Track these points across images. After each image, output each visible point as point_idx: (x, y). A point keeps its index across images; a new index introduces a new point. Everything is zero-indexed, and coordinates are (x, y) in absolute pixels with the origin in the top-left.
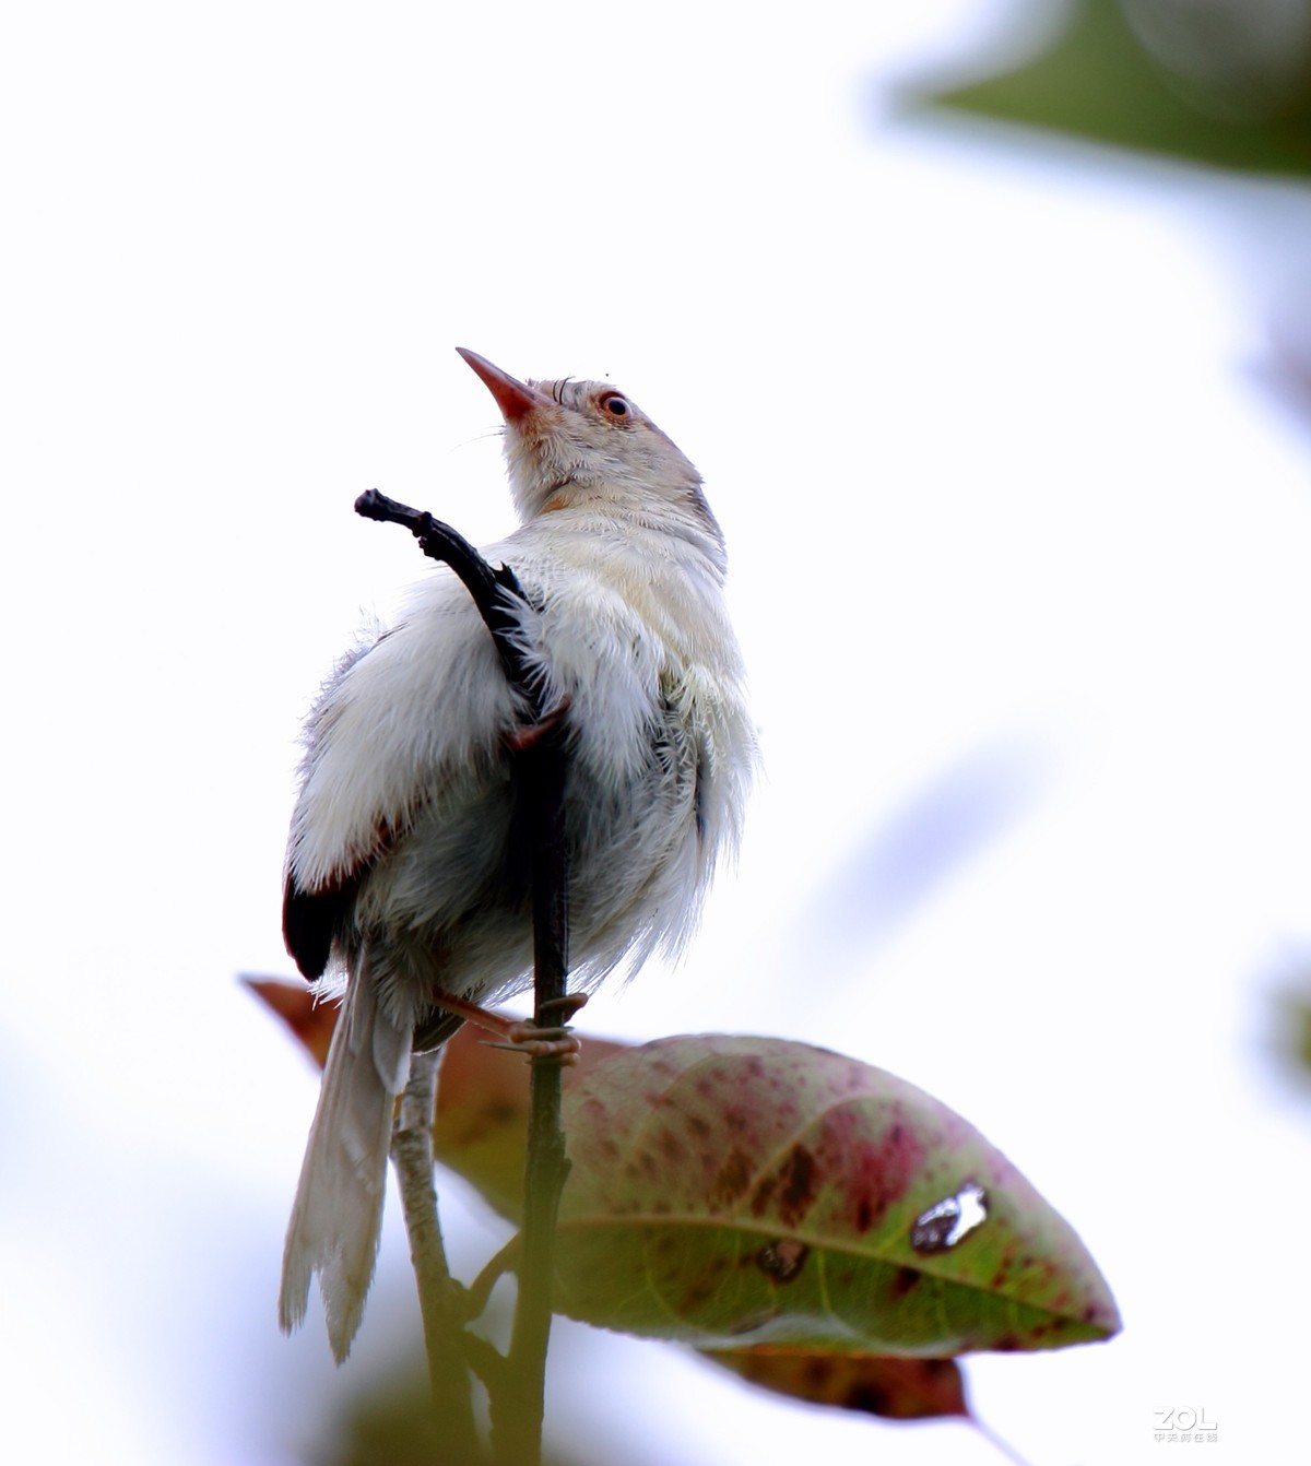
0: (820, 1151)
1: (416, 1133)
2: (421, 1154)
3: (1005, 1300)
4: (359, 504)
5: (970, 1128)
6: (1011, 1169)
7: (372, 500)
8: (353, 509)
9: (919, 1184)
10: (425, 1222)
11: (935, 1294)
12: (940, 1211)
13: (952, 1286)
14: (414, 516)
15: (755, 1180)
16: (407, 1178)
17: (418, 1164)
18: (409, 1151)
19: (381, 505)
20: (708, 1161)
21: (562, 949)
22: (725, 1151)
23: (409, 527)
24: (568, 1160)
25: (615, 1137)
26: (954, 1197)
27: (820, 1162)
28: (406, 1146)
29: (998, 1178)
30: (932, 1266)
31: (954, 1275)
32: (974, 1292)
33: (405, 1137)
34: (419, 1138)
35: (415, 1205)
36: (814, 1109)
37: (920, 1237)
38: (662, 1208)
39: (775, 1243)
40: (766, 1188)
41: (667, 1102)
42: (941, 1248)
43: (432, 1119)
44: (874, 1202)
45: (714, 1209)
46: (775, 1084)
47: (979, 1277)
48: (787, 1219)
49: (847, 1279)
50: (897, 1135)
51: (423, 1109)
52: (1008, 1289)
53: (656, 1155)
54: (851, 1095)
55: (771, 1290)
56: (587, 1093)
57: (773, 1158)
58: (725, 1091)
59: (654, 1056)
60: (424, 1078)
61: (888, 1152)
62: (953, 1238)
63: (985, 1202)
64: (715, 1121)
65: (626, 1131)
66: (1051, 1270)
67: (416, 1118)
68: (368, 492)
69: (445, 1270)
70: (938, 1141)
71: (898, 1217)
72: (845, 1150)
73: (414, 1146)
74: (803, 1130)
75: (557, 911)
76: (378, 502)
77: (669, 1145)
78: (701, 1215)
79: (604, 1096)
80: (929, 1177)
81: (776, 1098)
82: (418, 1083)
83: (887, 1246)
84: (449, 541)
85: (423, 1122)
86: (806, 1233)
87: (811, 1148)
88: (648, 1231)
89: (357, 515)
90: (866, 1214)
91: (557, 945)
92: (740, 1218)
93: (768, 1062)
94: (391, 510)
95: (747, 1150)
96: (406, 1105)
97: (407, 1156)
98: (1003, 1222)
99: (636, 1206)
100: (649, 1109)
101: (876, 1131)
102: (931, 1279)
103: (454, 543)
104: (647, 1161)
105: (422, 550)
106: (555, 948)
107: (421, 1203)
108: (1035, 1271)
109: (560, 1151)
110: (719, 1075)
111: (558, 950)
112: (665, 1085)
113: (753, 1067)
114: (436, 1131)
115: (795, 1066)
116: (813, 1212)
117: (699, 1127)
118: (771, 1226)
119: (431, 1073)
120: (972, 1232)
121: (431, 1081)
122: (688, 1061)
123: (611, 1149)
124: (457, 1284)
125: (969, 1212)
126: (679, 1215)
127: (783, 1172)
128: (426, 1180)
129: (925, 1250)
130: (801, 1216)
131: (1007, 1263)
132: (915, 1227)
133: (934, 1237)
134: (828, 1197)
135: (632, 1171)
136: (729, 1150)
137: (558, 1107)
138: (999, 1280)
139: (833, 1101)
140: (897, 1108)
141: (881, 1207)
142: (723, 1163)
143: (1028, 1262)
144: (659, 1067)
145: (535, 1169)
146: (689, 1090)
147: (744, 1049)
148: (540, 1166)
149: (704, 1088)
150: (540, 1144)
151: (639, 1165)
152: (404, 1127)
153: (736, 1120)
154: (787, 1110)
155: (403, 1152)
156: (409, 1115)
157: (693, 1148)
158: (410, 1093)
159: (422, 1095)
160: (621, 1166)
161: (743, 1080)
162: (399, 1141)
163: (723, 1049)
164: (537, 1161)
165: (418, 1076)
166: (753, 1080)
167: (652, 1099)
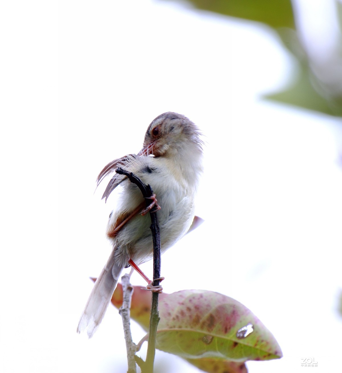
0: (216, 316)
1: (126, 310)
2: (127, 314)
3: (257, 349)
4: (117, 171)
5: (250, 311)
6: (258, 320)
7: (119, 170)
9: (238, 323)
10: (128, 330)
11: (242, 348)
12: (243, 329)
13: (245, 346)
14: (128, 174)
15: (201, 321)
16: (124, 319)
17: (126, 317)
18: (124, 314)
19: (122, 171)
20: (190, 317)
21: (159, 270)
22: (194, 314)
25: (170, 311)
26: (246, 326)
27: (216, 318)
28: (124, 313)
29: (256, 322)
30: (241, 342)
31: (246, 343)
32: (250, 347)
33: (124, 310)
34: (127, 311)
35: (125, 326)
36: (214, 306)
37: (238, 335)
38: (180, 327)
39: (206, 336)
40: (204, 323)
41: (183, 304)
42: (243, 337)
43: (130, 307)
44: (228, 327)
45: (192, 328)
46: (206, 300)
47: (251, 344)
48: (209, 331)
49: (222, 344)
50: (234, 312)
51: (127, 304)
52: (258, 347)
53: (180, 316)
54: (224, 303)
55: (205, 346)
56: (164, 302)
57: (205, 317)
58: (195, 302)
59: (180, 294)
60: (128, 297)
61: (232, 316)
62: (246, 335)
63: (253, 327)
64: (192, 308)
65: (173, 310)
66: (267, 343)
67: (126, 306)
69: (132, 341)
70: (243, 313)
71: (234, 330)
72: (222, 315)
73: (125, 312)
74: (212, 310)
75: (158, 262)
77: (182, 313)
78: (189, 329)
79: (169, 302)
80: (241, 322)
81: (206, 303)
83: (231, 337)
85: (128, 307)
86: (213, 334)
87: (214, 314)
88: (177, 332)
90: (226, 330)
91: (158, 270)
92: (197, 330)
93: (205, 295)
94: (124, 172)
95: (199, 315)
96: (124, 303)
97: (124, 315)
98: (257, 332)
99: (174, 327)
100: (178, 305)
101: (229, 311)
102: (241, 344)
103: (137, 179)
104: (177, 317)
107: (127, 325)
108: (264, 343)
109: (158, 316)
110: (194, 298)
112: (182, 300)
113: (201, 296)
114: (131, 309)
115: (211, 296)
116: (215, 329)
117: (189, 309)
118: (205, 332)
119: (130, 296)
120: (250, 334)
121: (130, 298)
122: (187, 295)
123: (169, 314)
124: (134, 344)
125: (249, 330)
126: (184, 329)
127: (207, 320)
128: (128, 320)
129: (239, 338)
130: (212, 330)
131: (258, 341)
132: (237, 333)
133: (241, 335)
134: (218, 326)
135: (174, 319)
137: (157, 306)
138: (256, 345)
139: (219, 304)
140: (234, 306)
141: (230, 328)
142: (194, 317)
143: (262, 341)
144: (181, 296)
145: (152, 319)
146: (187, 301)
147: (199, 292)
148: (153, 319)
149: (190, 301)
150: (153, 314)
151: (175, 318)
152: (123, 308)
153: (197, 308)
154: (208, 306)
155: (123, 314)
156: (125, 306)
157: (187, 314)
158: (125, 301)
159: (128, 301)
160: (171, 318)
161: (199, 299)
162: (122, 311)
163: (195, 292)
164: (152, 318)
165: (127, 297)
166: (201, 299)
167: (179, 303)
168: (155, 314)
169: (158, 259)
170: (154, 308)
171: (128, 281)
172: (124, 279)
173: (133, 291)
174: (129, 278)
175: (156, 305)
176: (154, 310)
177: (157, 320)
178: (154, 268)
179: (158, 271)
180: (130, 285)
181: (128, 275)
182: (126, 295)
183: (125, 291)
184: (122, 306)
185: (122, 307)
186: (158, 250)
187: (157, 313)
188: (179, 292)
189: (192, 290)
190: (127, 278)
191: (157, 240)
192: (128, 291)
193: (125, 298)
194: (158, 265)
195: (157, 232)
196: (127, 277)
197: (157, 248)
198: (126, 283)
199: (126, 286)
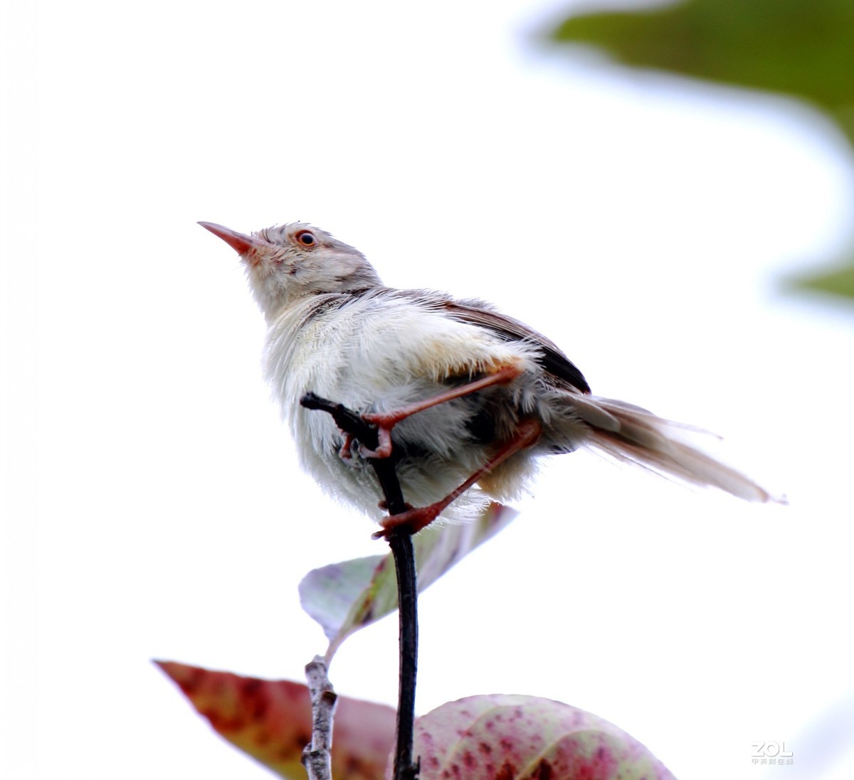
0: (556, 763)
1: (321, 753)
2: (324, 766)
5: (644, 748)
7: (309, 398)
14: (333, 406)
15: (517, 778)
17: (322, 771)
18: (317, 764)
19: (316, 401)
20: (490, 768)
22: (499, 763)
25: (437, 755)
27: (556, 769)
28: (315, 761)
29: (659, 778)
33: (315, 754)
34: (323, 756)
36: (553, 739)
41: (469, 734)
43: (330, 745)
46: (530, 723)
50: (601, 754)
51: (324, 738)
53: (462, 765)
54: (575, 730)
56: (422, 730)
57: (528, 767)
58: (502, 728)
59: (462, 707)
60: (326, 720)
61: (596, 764)
64: (495, 745)
65: (444, 751)
67: (321, 744)
70: (625, 756)
72: (570, 762)
73: (320, 760)
74: (546, 751)
76: (313, 399)
77: (469, 759)
79: (433, 732)
80: (619, 777)
81: (530, 731)
82: (322, 723)
84: (353, 420)
85: (325, 747)
87: (550, 761)
91: (412, 654)
93: (526, 710)
94: (321, 404)
95: (513, 762)
96: (315, 736)
97: (316, 766)
100: (458, 738)
101: (589, 751)
104: (455, 768)
106: (410, 655)
110: (498, 718)
111: (413, 656)
112: (467, 724)
113: (518, 713)
114: (333, 752)
115: (542, 711)
117: (486, 748)
119: (329, 717)
121: (329, 722)
122: (482, 710)
123: (435, 762)
127: (534, 774)
135: (446, 774)
136: (502, 762)
137: (412, 746)
139: (564, 733)
140: (601, 737)
142: (499, 769)
144: (465, 713)
146: (481, 727)
147: (513, 703)
149: (489, 725)
150: (401, 769)
151: (450, 771)
152: (313, 750)
153: (506, 744)
154: (537, 738)
155: (314, 764)
156: (317, 742)
157: (482, 761)
158: (317, 729)
159: (324, 730)
160: (440, 772)
161: (511, 720)
162: (311, 757)
163: (502, 702)
165: (321, 719)
166: (518, 721)
167: (460, 733)
168: (406, 769)
169: (411, 626)
170: (402, 754)
171: (325, 677)
172: (314, 672)
173: (337, 703)
174: (326, 670)
175: (408, 746)
176: (402, 760)
178: (402, 650)
179: (412, 659)
180: (329, 686)
181: (323, 661)
182: (320, 715)
183: (317, 702)
184: (309, 744)
185: (310, 747)
186: (412, 602)
188: (461, 701)
189: (493, 696)
190: (321, 670)
191: (408, 578)
192: (325, 703)
193: (318, 722)
194: (413, 644)
195: (408, 557)
196: (321, 664)
197: (409, 599)
198: (319, 682)
199: (318, 689)
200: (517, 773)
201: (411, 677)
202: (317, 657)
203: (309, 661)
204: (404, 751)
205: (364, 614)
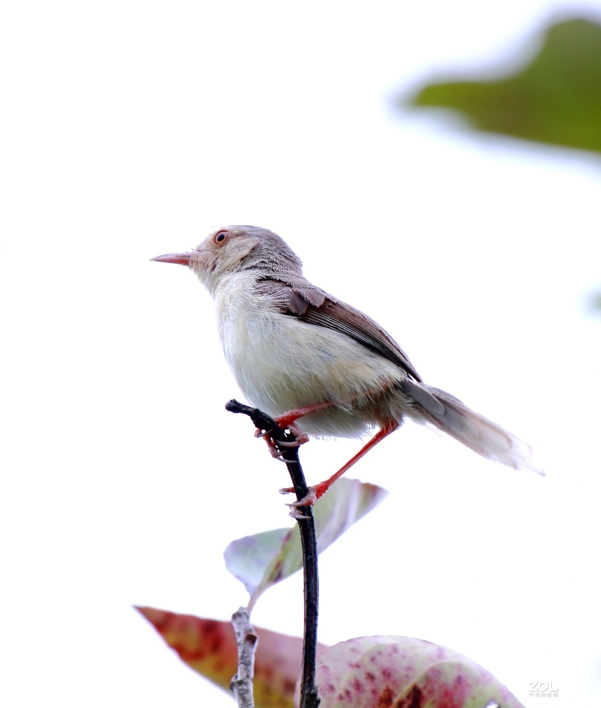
0: (425, 688)
1: (245, 681)
2: (247, 691)
4: (227, 406)
5: (492, 676)
6: (510, 694)
7: (232, 404)
8: (225, 408)
9: (469, 702)
14: (251, 410)
15: (395, 701)
16: (241, 702)
17: (246, 695)
18: (242, 690)
19: (237, 406)
20: (374, 692)
23: (249, 415)
24: (319, 699)
25: (333, 682)
27: (425, 692)
28: (241, 687)
29: (505, 699)
33: (241, 683)
34: (246, 684)
36: (422, 669)
40: (401, 704)
41: (358, 666)
43: (252, 675)
46: (404, 657)
50: (459, 680)
51: (247, 670)
53: (352, 690)
54: (439, 662)
56: (322, 663)
57: (404, 691)
58: (383, 661)
59: (351, 645)
60: (248, 656)
61: (455, 688)
64: (378, 674)
65: (339, 680)
67: (245, 675)
68: (231, 401)
70: (478, 682)
72: (436, 687)
73: (244, 687)
74: (416, 678)
75: (314, 587)
76: (235, 405)
77: (358, 686)
79: (329, 664)
80: (474, 698)
81: (405, 663)
82: (245, 659)
84: (266, 422)
85: (248, 676)
87: (421, 686)
89: (227, 411)
91: (314, 602)
93: (401, 647)
94: (242, 408)
95: (392, 687)
96: (241, 669)
97: (241, 692)
100: (349, 669)
101: (449, 679)
103: (269, 422)
104: (348, 693)
105: (254, 425)
106: (313, 603)
109: (315, 695)
110: (380, 653)
111: (315, 604)
112: (356, 659)
113: (395, 649)
114: (254, 680)
115: (413, 648)
117: (371, 677)
119: (251, 654)
121: (251, 658)
122: (366, 647)
123: (332, 688)
127: (408, 697)
128: (249, 703)
135: (341, 698)
136: (383, 687)
137: (314, 675)
139: (430, 665)
140: (459, 667)
142: (381, 693)
144: (353, 650)
145: (304, 703)
146: (367, 660)
147: (391, 642)
148: (307, 702)
149: (373, 659)
150: (306, 692)
151: (344, 695)
152: (239, 679)
153: (386, 674)
154: (409, 668)
155: (239, 690)
156: (242, 673)
157: (368, 686)
158: (242, 663)
159: (247, 664)
160: (336, 695)
161: (390, 655)
162: (237, 685)
163: (382, 641)
164: (305, 700)
165: (245, 655)
166: (395, 655)
167: (350, 665)
168: (310, 692)
169: (313, 580)
170: (307, 679)
171: (247, 623)
172: (239, 619)
173: (257, 643)
174: (248, 618)
175: (312, 673)
176: (307, 684)
177: (315, 703)
178: (306, 599)
179: (314, 606)
180: (251, 629)
181: (245, 611)
182: (244, 652)
183: (242, 643)
184: (236, 675)
185: (237, 677)
186: (313, 562)
187: (314, 689)
188: (350, 641)
189: (375, 637)
190: (244, 617)
191: (310, 543)
192: (248, 643)
193: (242, 657)
194: (314, 594)
195: (310, 527)
196: (245, 613)
197: (311, 559)
198: (243, 627)
199: (242, 632)
200: (395, 696)
201: (314, 619)
202: (241, 608)
203: (235, 611)
204: (309, 677)
205: (276, 574)
